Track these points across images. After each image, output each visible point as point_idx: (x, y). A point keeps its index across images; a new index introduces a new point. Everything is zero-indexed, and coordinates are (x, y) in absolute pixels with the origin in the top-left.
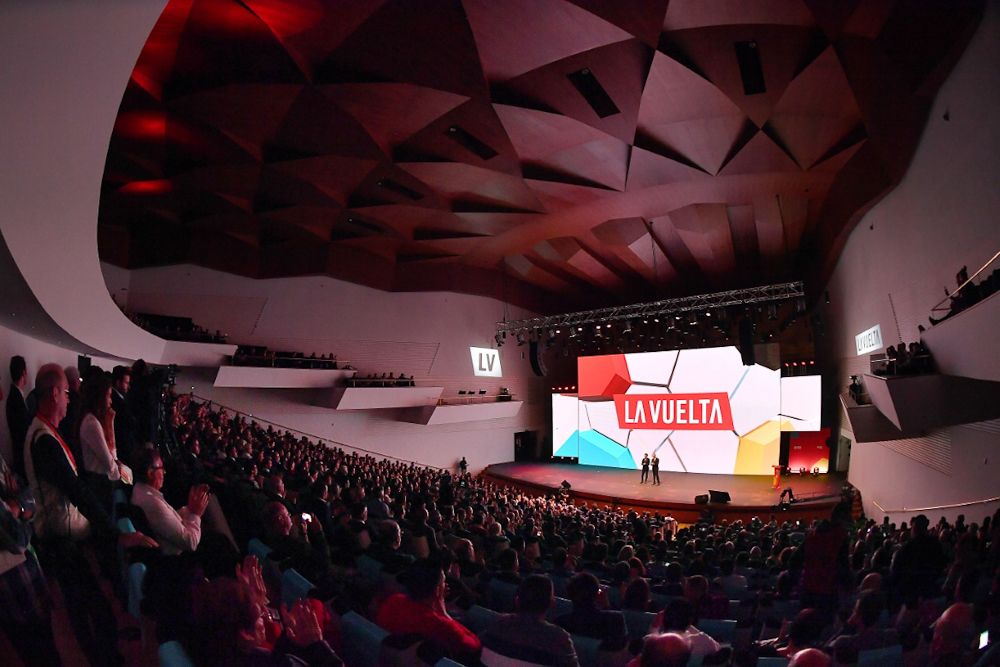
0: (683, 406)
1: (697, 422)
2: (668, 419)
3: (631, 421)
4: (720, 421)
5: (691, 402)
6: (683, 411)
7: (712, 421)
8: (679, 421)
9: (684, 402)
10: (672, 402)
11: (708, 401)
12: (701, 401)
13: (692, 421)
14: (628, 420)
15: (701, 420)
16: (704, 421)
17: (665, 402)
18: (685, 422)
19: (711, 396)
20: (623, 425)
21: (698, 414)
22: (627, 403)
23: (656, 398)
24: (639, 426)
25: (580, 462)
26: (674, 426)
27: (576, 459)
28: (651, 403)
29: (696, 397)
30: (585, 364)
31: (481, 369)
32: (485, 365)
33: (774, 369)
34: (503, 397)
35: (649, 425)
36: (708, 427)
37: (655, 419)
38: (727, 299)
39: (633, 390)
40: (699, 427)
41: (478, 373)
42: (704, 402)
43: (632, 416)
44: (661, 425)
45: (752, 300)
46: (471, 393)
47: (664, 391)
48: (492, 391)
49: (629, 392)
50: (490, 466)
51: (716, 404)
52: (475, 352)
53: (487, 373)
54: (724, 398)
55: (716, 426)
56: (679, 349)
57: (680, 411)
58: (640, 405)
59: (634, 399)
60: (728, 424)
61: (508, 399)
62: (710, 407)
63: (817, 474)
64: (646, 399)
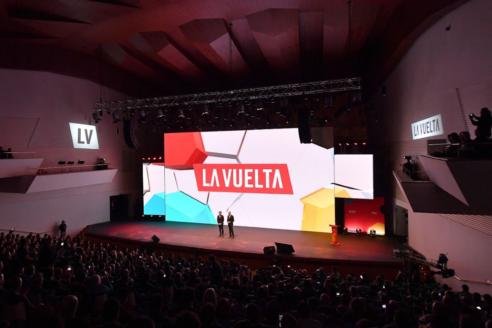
0: (249, 174)
1: (261, 186)
2: (238, 183)
3: (208, 185)
4: (281, 186)
5: (256, 171)
6: (250, 178)
7: (274, 186)
8: (247, 185)
9: (251, 171)
10: (240, 171)
11: (271, 171)
12: (264, 171)
13: (257, 186)
14: (205, 184)
15: (265, 185)
16: (268, 186)
17: (235, 171)
18: (251, 186)
19: (273, 167)
20: (201, 188)
21: (262, 180)
22: (204, 171)
23: (227, 167)
24: (215, 189)
25: (167, 219)
26: (243, 190)
27: (164, 217)
28: (224, 171)
29: (261, 167)
30: (170, 139)
31: (79, 142)
32: (83, 139)
33: (328, 148)
34: (100, 166)
35: (222, 188)
36: (271, 191)
37: (227, 184)
38: (290, 90)
39: (209, 160)
40: (264, 191)
41: (76, 145)
42: (267, 172)
43: (208, 181)
44: (232, 189)
45: (312, 92)
46: (70, 163)
47: (234, 162)
48: (90, 161)
49: (206, 162)
50: (88, 227)
51: (277, 172)
52: (74, 127)
53: (85, 146)
54: (284, 169)
55: (277, 191)
56: (246, 129)
57: (247, 178)
58: (215, 172)
59: (210, 168)
60: (287, 189)
61: (105, 168)
62: (272, 175)
63: (373, 236)
64: (219, 167)
